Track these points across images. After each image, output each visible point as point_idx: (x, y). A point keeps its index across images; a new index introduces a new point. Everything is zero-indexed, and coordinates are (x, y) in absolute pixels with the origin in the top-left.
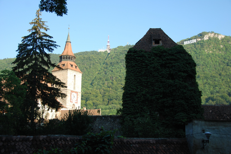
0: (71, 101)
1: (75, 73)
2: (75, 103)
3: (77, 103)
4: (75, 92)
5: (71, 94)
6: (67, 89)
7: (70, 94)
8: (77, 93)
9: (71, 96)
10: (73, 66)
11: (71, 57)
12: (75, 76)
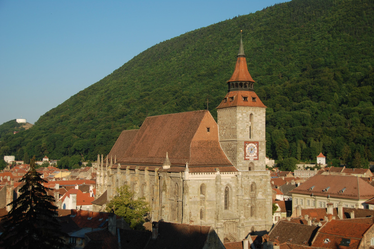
0: (246, 158)
1: (250, 110)
2: (255, 160)
3: (258, 159)
4: (253, 143)
5: (245, 147)
6: (236, 141)
7: (243, 147)
8: (257, 143)
9: (245, 150)
10: (248, 99)
11: (244, 83)
12: (251, 115)
